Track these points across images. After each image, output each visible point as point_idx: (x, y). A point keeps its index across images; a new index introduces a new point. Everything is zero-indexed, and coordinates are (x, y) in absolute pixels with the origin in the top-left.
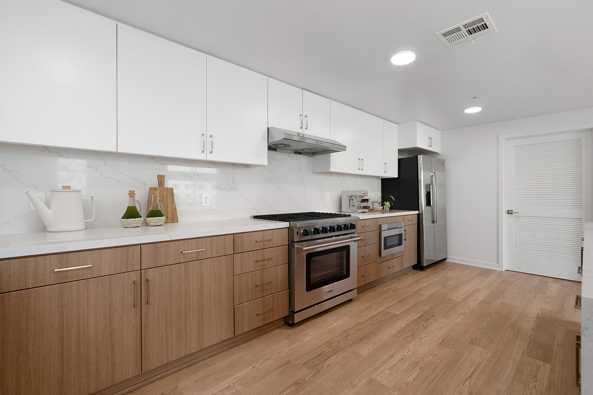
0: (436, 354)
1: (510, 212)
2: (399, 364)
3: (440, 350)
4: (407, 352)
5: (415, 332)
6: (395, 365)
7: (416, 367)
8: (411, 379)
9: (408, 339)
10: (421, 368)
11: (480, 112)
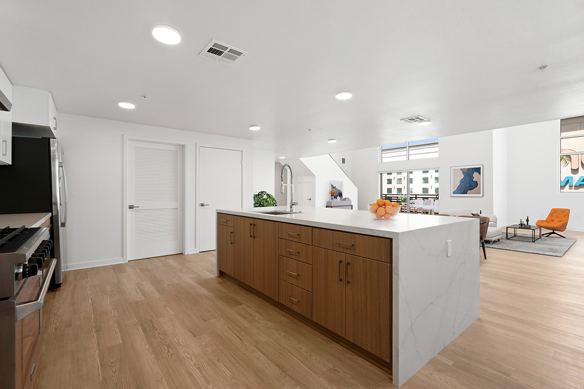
0: (205, 344)
1: (131, 207)
2: (204, 373)
3: (203, 339)
4: (192, 361)
5: (165, 343)
6: (204, 377)
7: (215, 364)
8: (228, 373)
9: (171, 352)
10: (219, 361)
11: (133, 110)
